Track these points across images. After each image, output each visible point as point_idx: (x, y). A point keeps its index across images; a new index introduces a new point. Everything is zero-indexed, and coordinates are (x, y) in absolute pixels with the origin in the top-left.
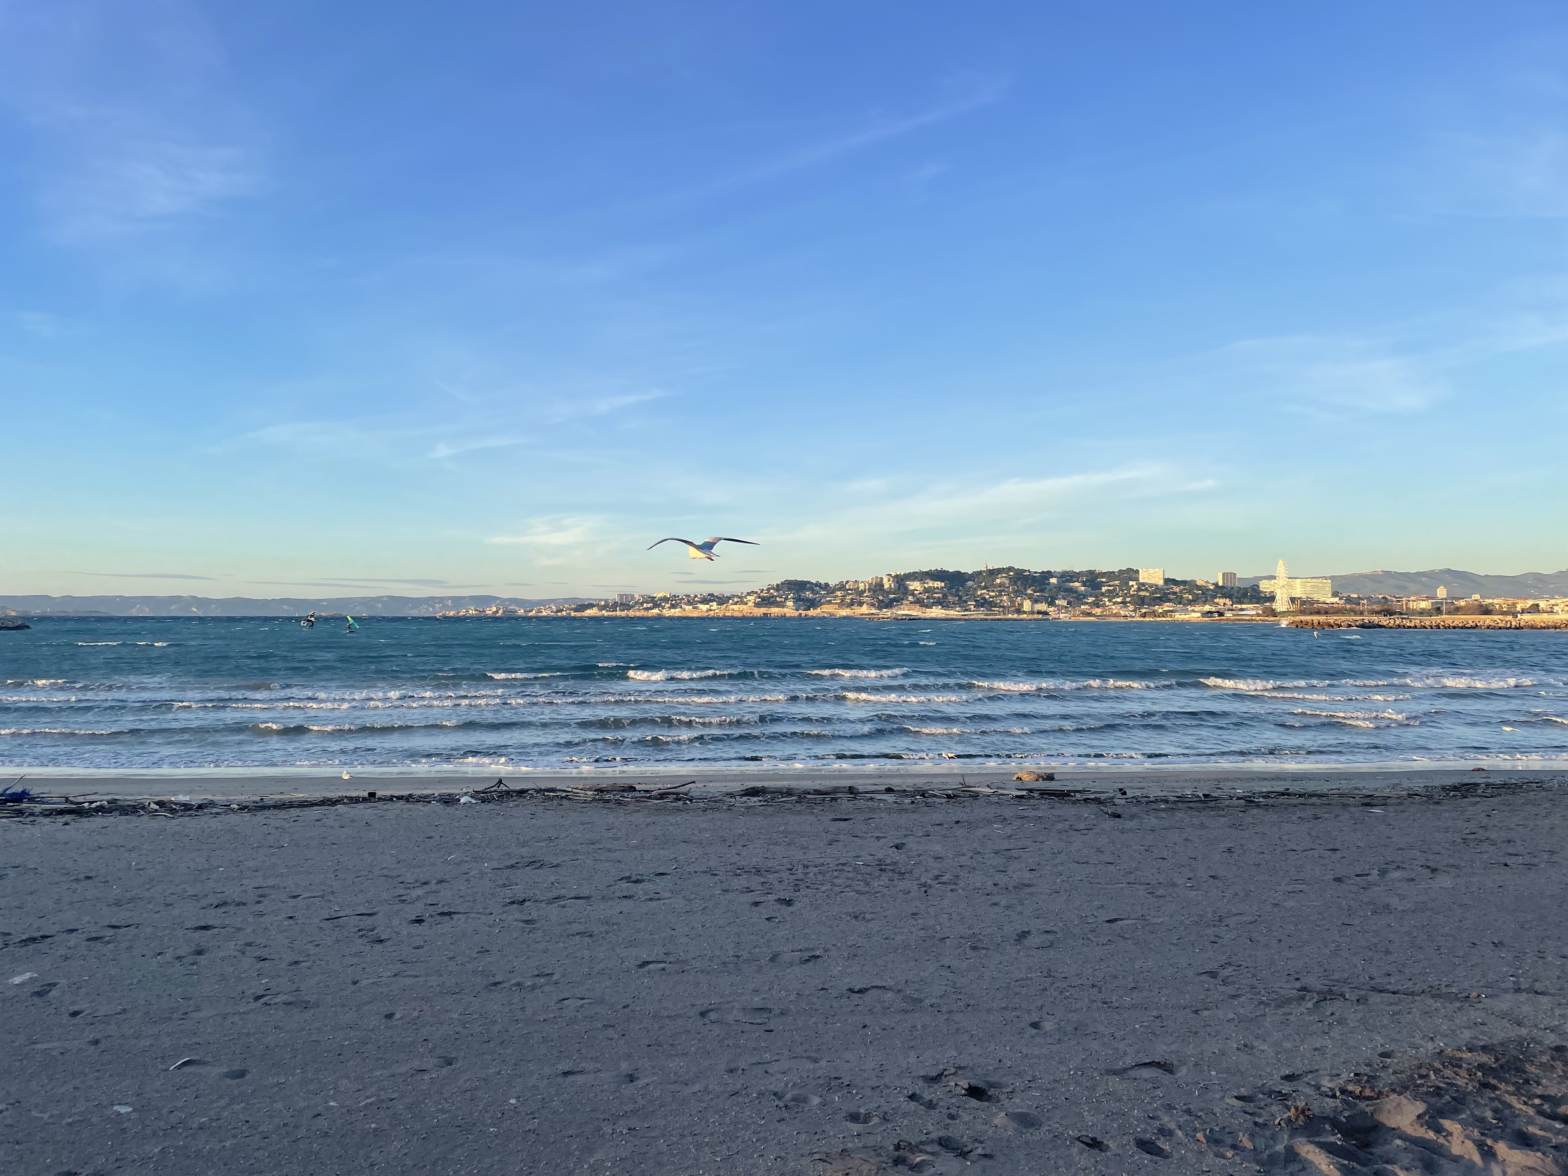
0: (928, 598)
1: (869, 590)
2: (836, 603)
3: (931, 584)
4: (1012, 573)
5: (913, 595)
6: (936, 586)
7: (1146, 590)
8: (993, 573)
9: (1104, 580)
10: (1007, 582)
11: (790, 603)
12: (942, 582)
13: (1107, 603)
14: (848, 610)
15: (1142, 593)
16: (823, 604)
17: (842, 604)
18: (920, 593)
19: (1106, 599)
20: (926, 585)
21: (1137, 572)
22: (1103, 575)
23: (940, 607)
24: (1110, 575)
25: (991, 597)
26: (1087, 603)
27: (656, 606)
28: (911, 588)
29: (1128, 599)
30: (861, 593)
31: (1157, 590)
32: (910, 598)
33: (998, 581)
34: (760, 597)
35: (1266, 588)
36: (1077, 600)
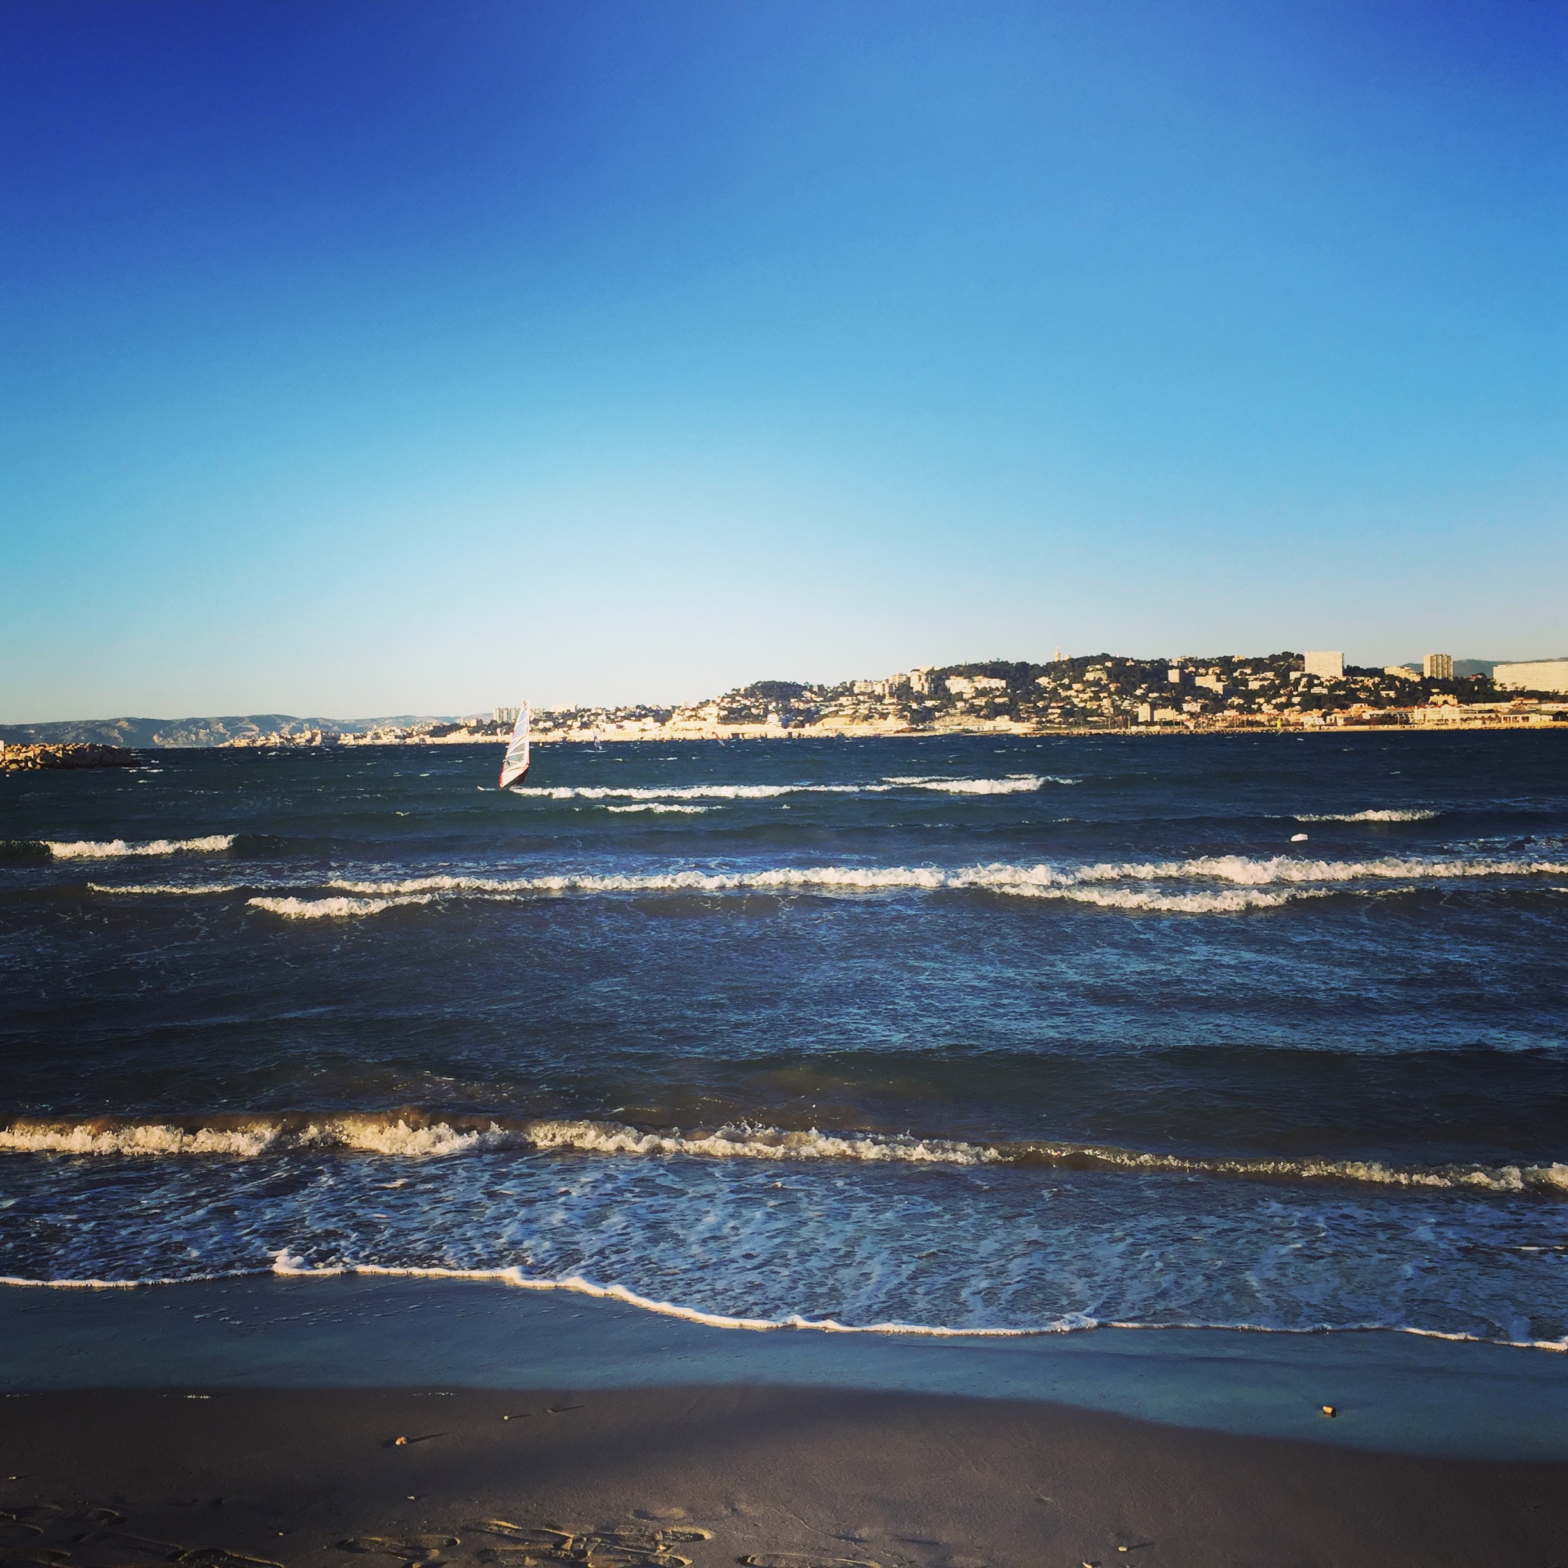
0: (986, 703)
1: (892, 695)
2: (843, 716)
3: (983, 682)
4: (1109, 664)
5: (961, 699)
6: (993, 686)
9: (1248, 671)
12: (1001, 679)
13: (1264, 707)
21: (1301, 658)
22: (1244, 663)
23: (1007, 717)
24: (1258, 665)
25: (1083, 700)
26: (1231, 707)
28: (953, 691)
29: (1296, 700)
30: (880, 699)
31: (1338, 685)
32: (960, 704)
33: (1089, 676)
34: (724, 709)
35: (1504, 678)
36: (1215, 703)
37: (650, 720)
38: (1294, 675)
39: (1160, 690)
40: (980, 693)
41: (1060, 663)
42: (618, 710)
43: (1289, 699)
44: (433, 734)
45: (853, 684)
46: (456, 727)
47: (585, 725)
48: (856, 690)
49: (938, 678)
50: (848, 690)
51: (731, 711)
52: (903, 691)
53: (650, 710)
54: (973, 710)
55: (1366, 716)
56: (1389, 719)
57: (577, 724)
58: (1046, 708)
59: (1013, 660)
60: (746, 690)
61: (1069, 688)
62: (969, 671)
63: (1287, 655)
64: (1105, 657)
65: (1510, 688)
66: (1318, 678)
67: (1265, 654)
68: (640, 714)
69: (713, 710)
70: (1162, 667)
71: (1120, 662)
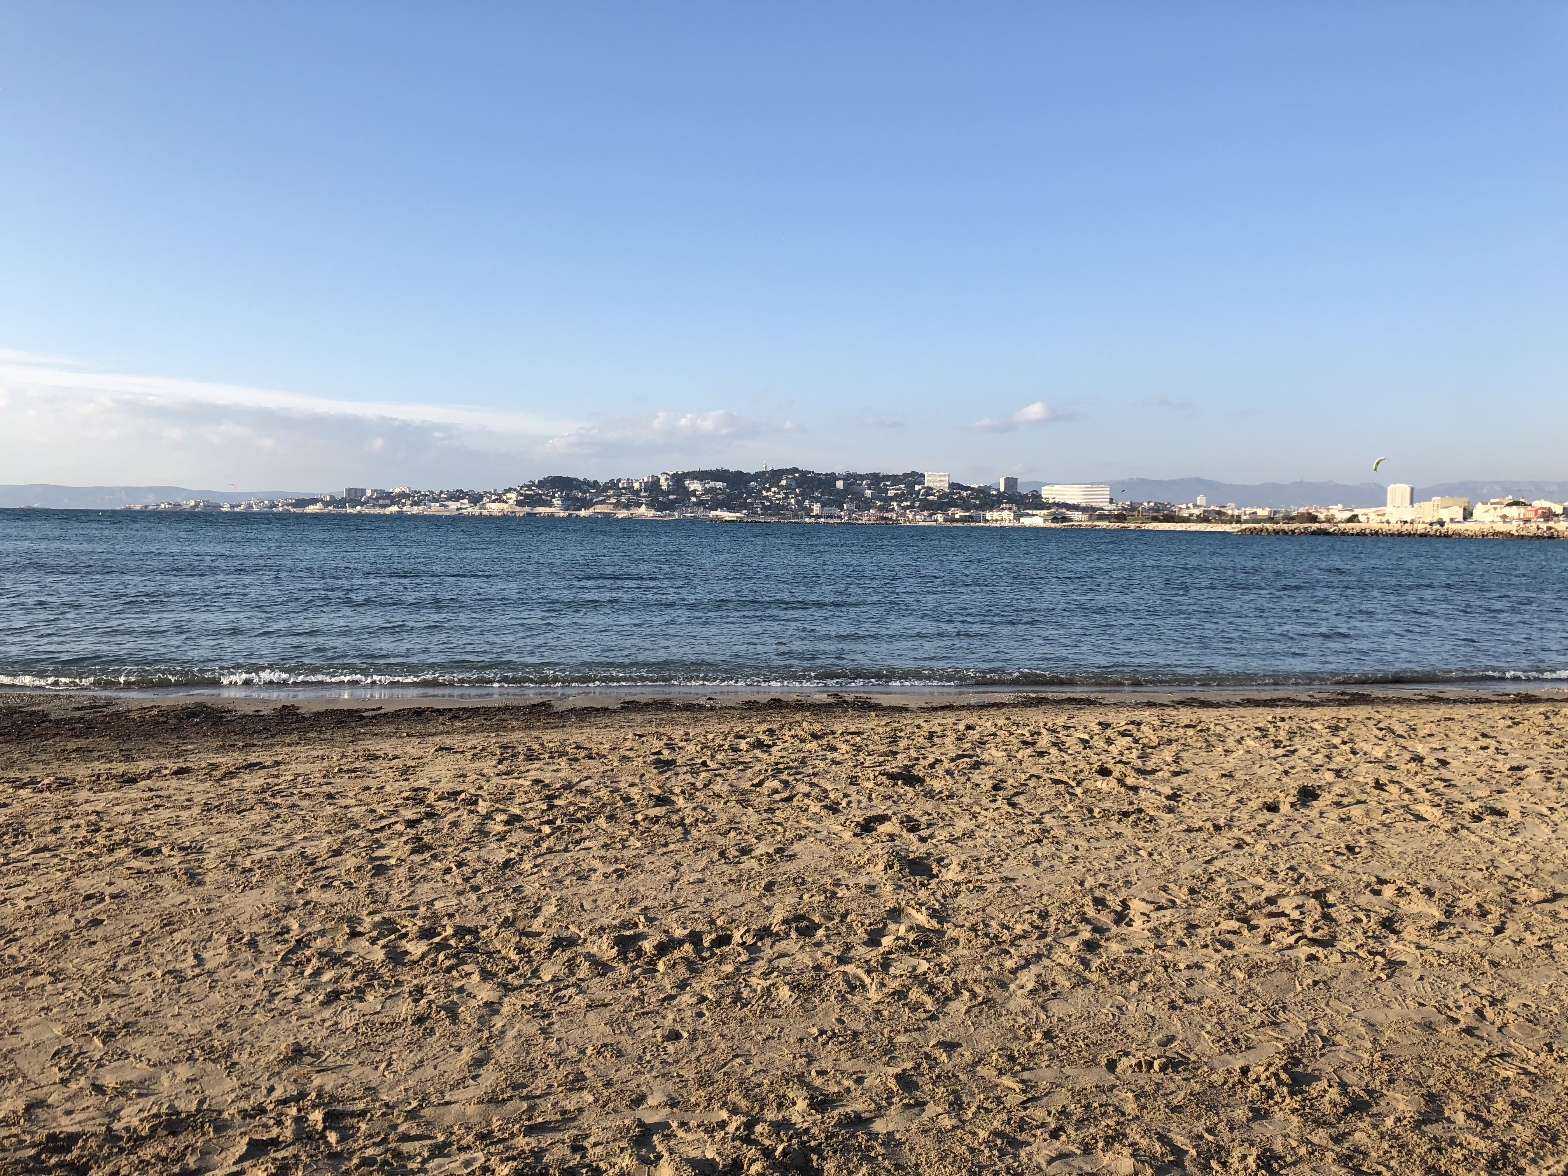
0: (711, 499)
1: (646, 491)
2: (610, 504)
3: (712, 484)
4: (796, 475)
5: (695, 496)
6: (717, 486)
7: (933, 494)
8: (775, 475)
9: (889, 483)
10: (793, 483)
11: (557, 502)
12: (723, 482)
14: (626, 511)
15: (930, 498)
16: (596, 503)
17: (617, 505)
18: (702, 494)
19: (894, 504)
20: (707, 486)
21: (923, 476)
22: (887, 478)
23: (725, 509)
24: (895, 479)
26: (875, 507)
27: (393, 503)
28: (691, 488)
29: (917, 504)
30: (637, 493)
31: (945, 495)
32: (694, 499)
33: (784, 483)
34: (522, 495)
35: (1049, 493)
36: (865, 504)
37: (466, 501)
38: (917, 487)
39: (830, 494)
40: (707, 491)
41: (763, 473)
42: (442, 492)
43: (913, 503)
44: (294, 505)
45: (619, 480)
46: (314, 501)
47: (415, 504)
48: (620, 486)
49: (678, 479)
50: (613, 485)
51: (526, 496)
52: (653, 486)
53: (467, 494)
54: (701, 503)
55: (957, 516)
56: (971, 519)
57: (409, 502)
58: (752, 503)
59: (732, 469)
60: (539, 482)
61: (769, 490)
62: (701, 476)
63: (914, 474)
64: (795, 470)
65: (1051, 501)
66: (932, 489)
67: (900, 473)
68: (456, 496)
69: (513, 496)
70: (832, 478)
71: (804, 474)
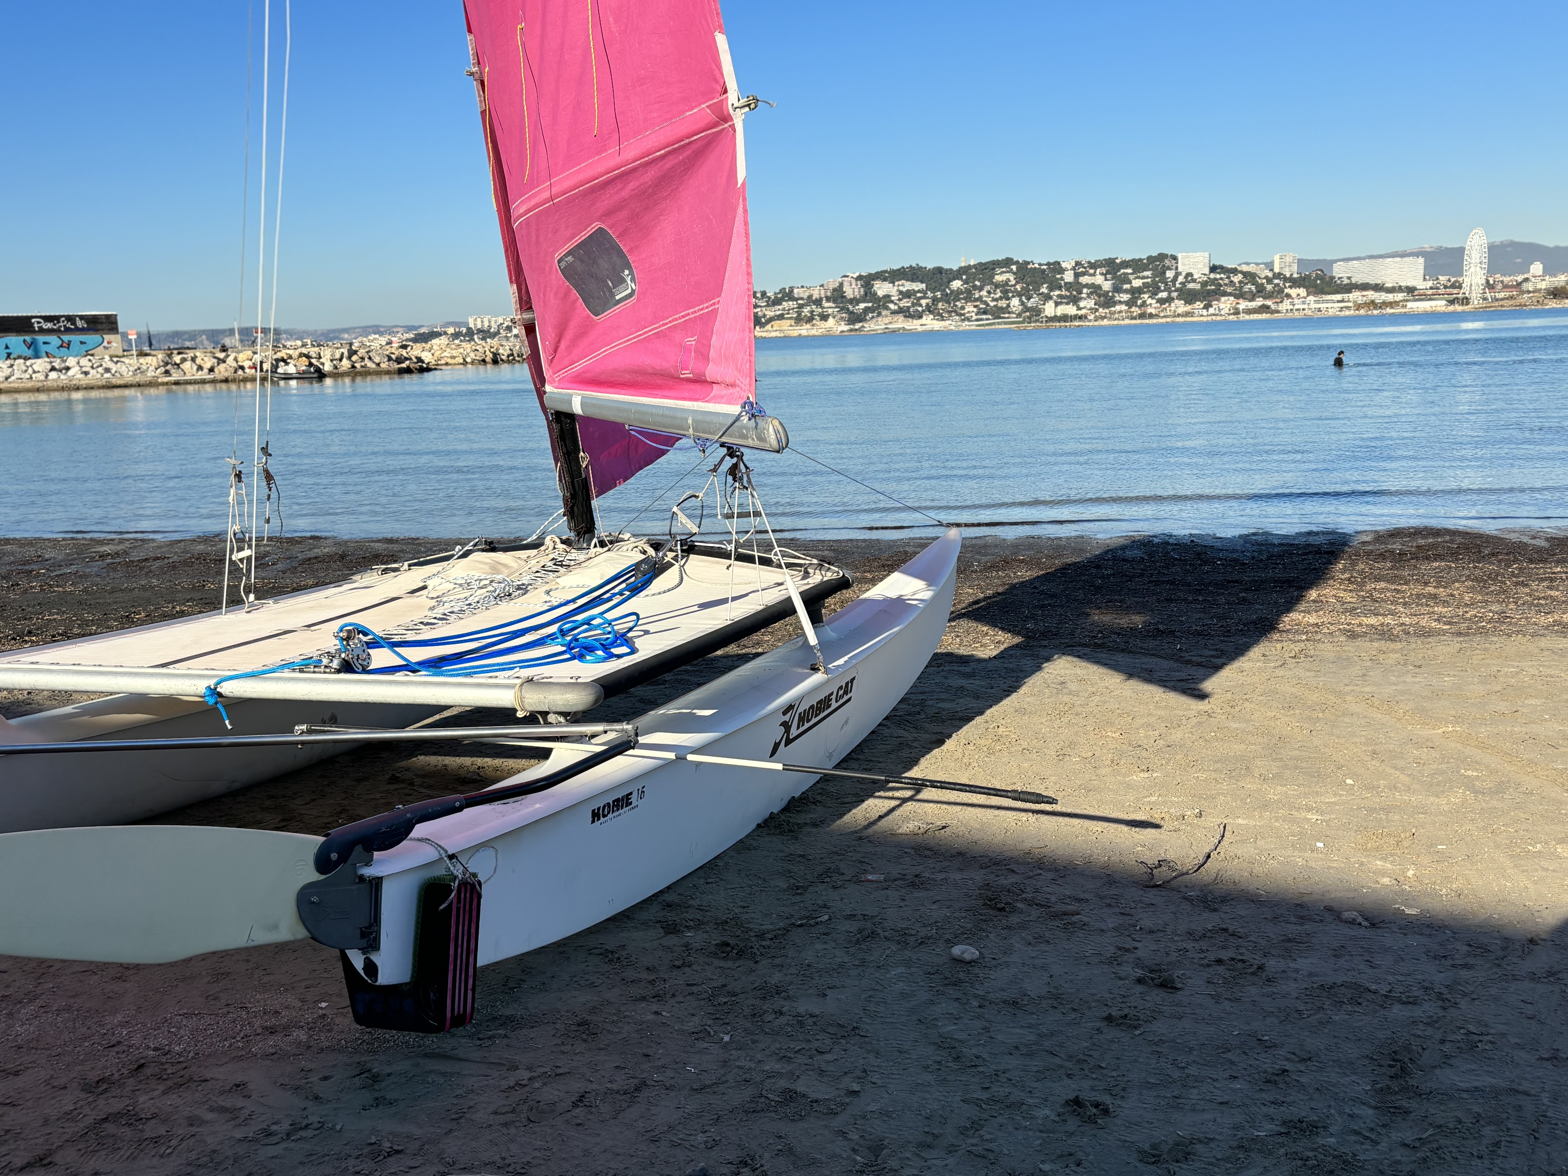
0: (913, 305)
1: (828, 299)
2: (790, 318)
3: (908, 286)
4: (1014, 268)
5: (890, 301)
6: (916, 289)
7: (1194, 281)
8: (986, 270)
9: (1130, 271)
10: (1012, 278)
12: (922, 282)
13: (1149, 301)
14: (808, 326)
15: (1191, 286)
17: (799, 320)
18: (900, 300)
19: (1146, 296)
20: (904, 289)
21: (1175, 258)
22: (1125, 264)
23: (931, 316)
24: (1138, 265)
25: (994, 300)
26: (1121, 302)
28: (880, 293)
29: (1176, 294)
30: (818, 302)
31: (1208, 281)
32: (892, 306)
33: (998, 278)
35: (1340, 271)
36: (1107, 299)
39: (1060, 289)
40: (905, 295)
41: (970, 267)
43: (1170, 294)
48: (795, 295)
49: (866, 283)
50: (788, 295)
54: (901, 311)
58: (963, 307)
59: (930, 266)
61: (981, 289)
62: (893, 276)
63: (1162, 257)
64: (1009, 261)
65: (1346, 281)
66: (1191, 275)
67: (1142, 256)
70: (1056, 268)
71: (1023, 265)
